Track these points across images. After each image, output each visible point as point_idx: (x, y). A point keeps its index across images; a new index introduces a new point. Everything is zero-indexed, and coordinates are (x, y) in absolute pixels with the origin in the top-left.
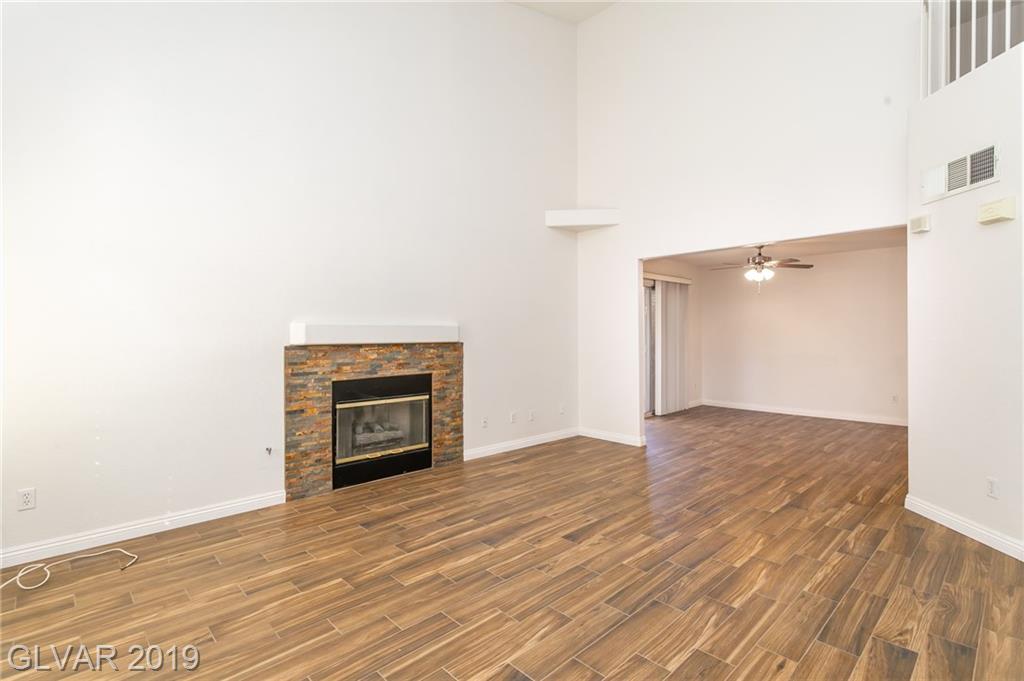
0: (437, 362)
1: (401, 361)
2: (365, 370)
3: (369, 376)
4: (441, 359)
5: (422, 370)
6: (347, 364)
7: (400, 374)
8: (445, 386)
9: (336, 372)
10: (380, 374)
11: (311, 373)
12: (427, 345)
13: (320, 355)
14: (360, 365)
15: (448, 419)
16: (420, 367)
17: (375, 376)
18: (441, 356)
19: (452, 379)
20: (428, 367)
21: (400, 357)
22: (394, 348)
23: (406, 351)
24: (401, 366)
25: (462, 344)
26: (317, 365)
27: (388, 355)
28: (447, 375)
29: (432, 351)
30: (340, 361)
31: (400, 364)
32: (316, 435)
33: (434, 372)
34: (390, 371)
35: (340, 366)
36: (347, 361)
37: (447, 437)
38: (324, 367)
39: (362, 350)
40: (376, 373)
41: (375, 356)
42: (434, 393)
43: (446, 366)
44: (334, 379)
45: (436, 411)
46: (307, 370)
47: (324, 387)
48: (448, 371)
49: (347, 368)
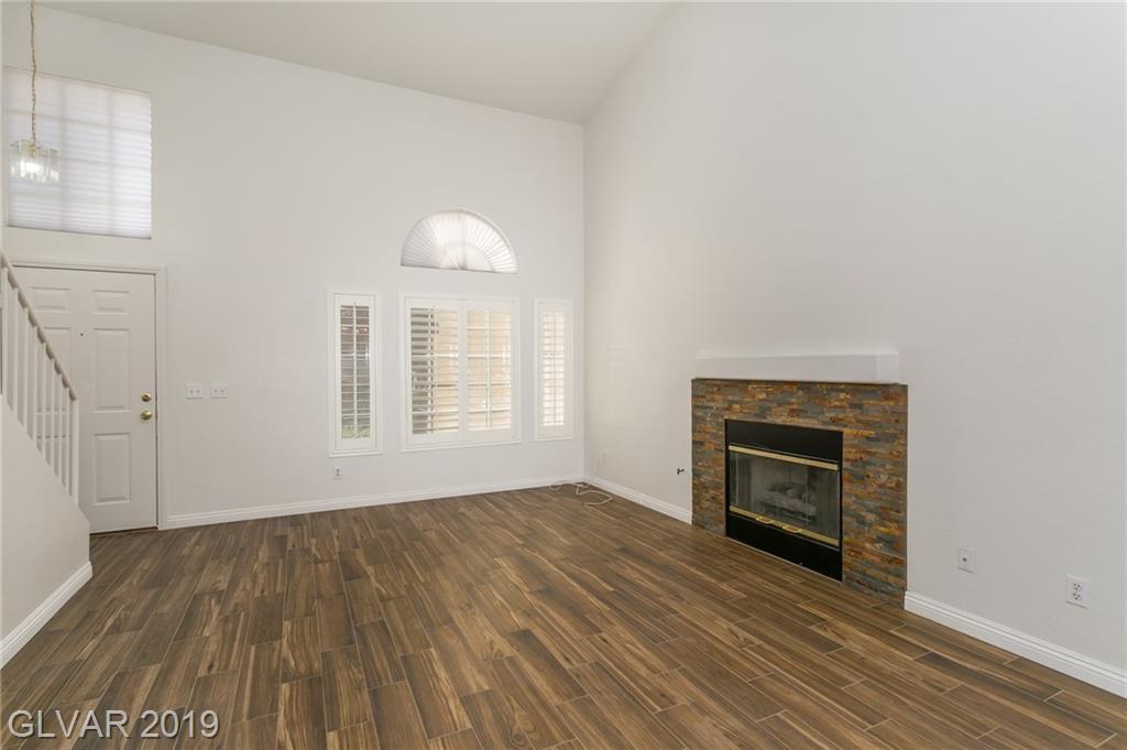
0: (850, 414)
1: (795, 407)
2: (753, 412)
3: (757, 420)
4: (859, 411)
5: (824, 423)
6: (737, 403)
7: (792, 424)
8: (866, 458)
9: (728, 409)
10: (769, 420)
11: (707, 407)
12: (834, 387)
13: (715, 389)
14: (749, 405)
15: (871, 517)
16: (821, 417)
17: (763, 421)
18: (860, 407)
19: (882, 449)
20: (834, 421)
21: (793, 400)
22: (786, 387)
23: (800, 393)
24: (793, 412)
25: (905, 388)
26: (713, 400)
27: (779, 397)
28: (867, 438)
29: (842, 396)
30: (730, 398)
31: (792, 410)
32: (712, 471)
33: (846, 431)
34: (781, 418)
35: (732, 402)
36: (736, 398)
37: (868, 545)
38: (718, 403)
39: (750, 387)
40: (765, 418)
41: (763, 396)
42: (845, 464)
43: (868, 424)
44: (726, 417)
45: (850, 495)
46: (706, 404)
47: (717, 424)
48: (872, 433)
49: (737, 406)
